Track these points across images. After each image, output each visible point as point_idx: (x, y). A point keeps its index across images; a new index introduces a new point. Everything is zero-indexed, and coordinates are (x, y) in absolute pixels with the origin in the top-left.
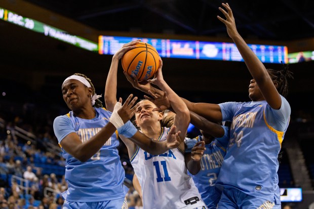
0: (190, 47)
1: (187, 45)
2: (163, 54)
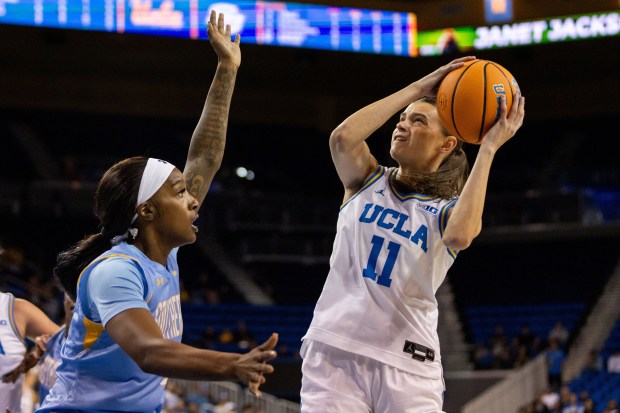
1: (168, 4)
2: (109, 24)
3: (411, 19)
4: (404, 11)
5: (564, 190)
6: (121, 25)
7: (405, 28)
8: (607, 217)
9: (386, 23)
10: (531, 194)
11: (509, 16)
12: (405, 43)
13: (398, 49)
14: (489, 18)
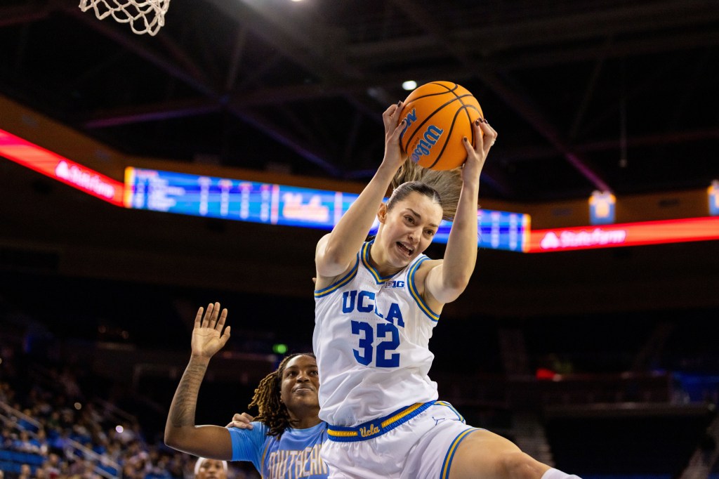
0: (323, 204)
1: (316, 200)
2: (264, 216)
3: (526, 220)
4: (520, 212)
5: (657, 373)
6: (275, 218)
7: (520, 229)
8: (693, 399)
9: (504, 224)
10: (626, 375)
11: (612, 219)
12: (519, 242)
13: (513, 245)
14: (593, 221)
